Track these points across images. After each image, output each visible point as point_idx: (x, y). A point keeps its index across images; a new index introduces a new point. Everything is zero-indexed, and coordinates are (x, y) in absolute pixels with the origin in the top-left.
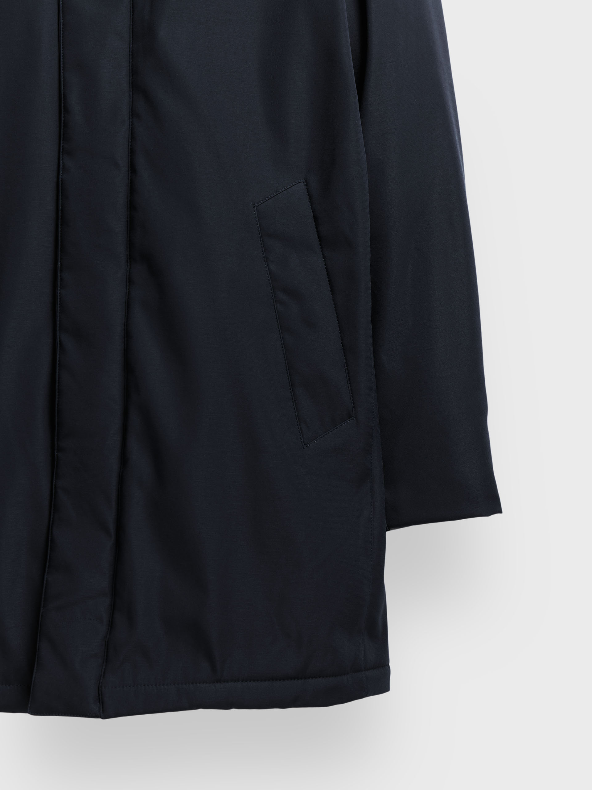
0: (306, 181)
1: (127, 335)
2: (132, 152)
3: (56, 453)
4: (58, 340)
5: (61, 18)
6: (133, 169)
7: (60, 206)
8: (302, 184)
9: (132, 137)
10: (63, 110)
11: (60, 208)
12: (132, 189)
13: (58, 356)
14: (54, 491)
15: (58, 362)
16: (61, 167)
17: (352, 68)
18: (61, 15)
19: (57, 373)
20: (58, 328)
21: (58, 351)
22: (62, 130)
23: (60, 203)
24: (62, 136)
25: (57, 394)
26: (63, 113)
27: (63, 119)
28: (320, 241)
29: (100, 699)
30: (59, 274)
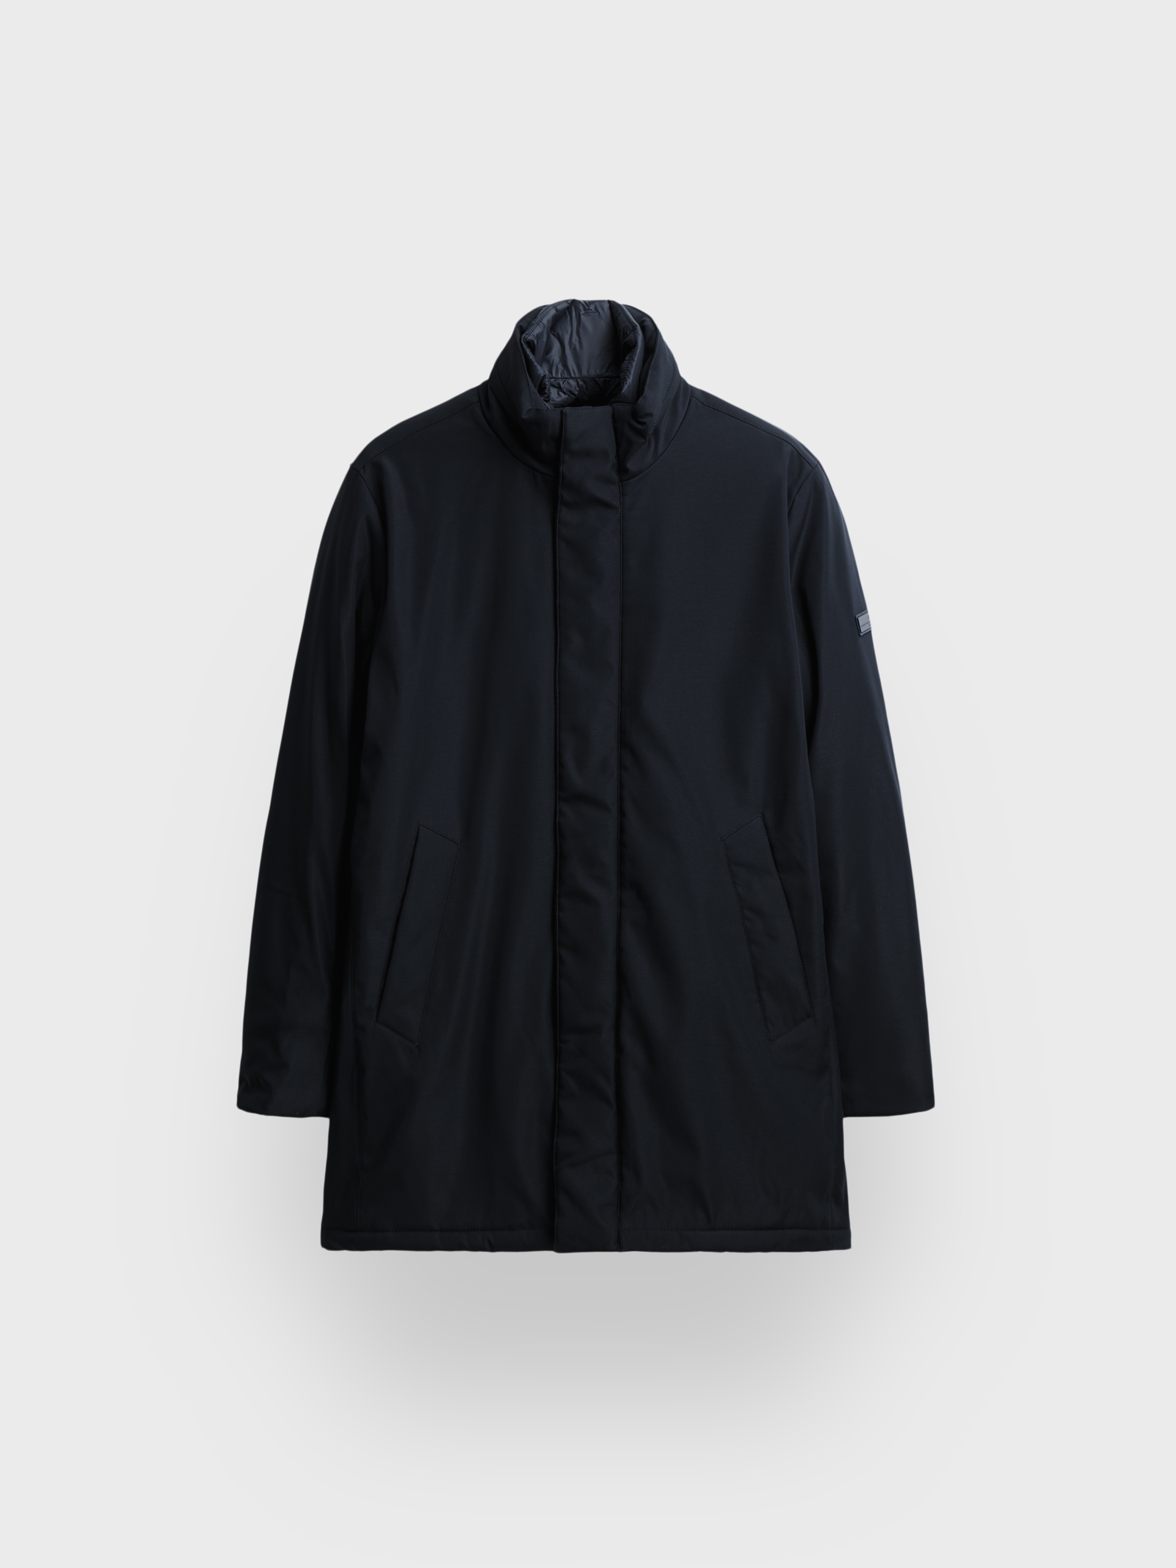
0: (763, 816)
1: (620, 950)
2: (621, 799)
3: (558, 1044)
4: (558, 954)
5: (558, 688)
6: (622, 813)
7: (558, 844)
8: (759, 818)
9: (621, 786)
10: (558, 765)
11: (558, 846)
12: (622, 829)
13: (558, 968)
14: (557, 1072)
15: (558, 973)
16: (558, 811)
17: (804, 721)
18: (557, 685)
19: (558, 982)
20: (557, 944)
21: (558, 963)
22: (558, 781)
23: (558, 842)
24: (558, 786)
25: (558, 999)
26: (558, 767)
27: (558, 772)
28: (776, 866)
29: (620, 1248)
30: (557, 900)
